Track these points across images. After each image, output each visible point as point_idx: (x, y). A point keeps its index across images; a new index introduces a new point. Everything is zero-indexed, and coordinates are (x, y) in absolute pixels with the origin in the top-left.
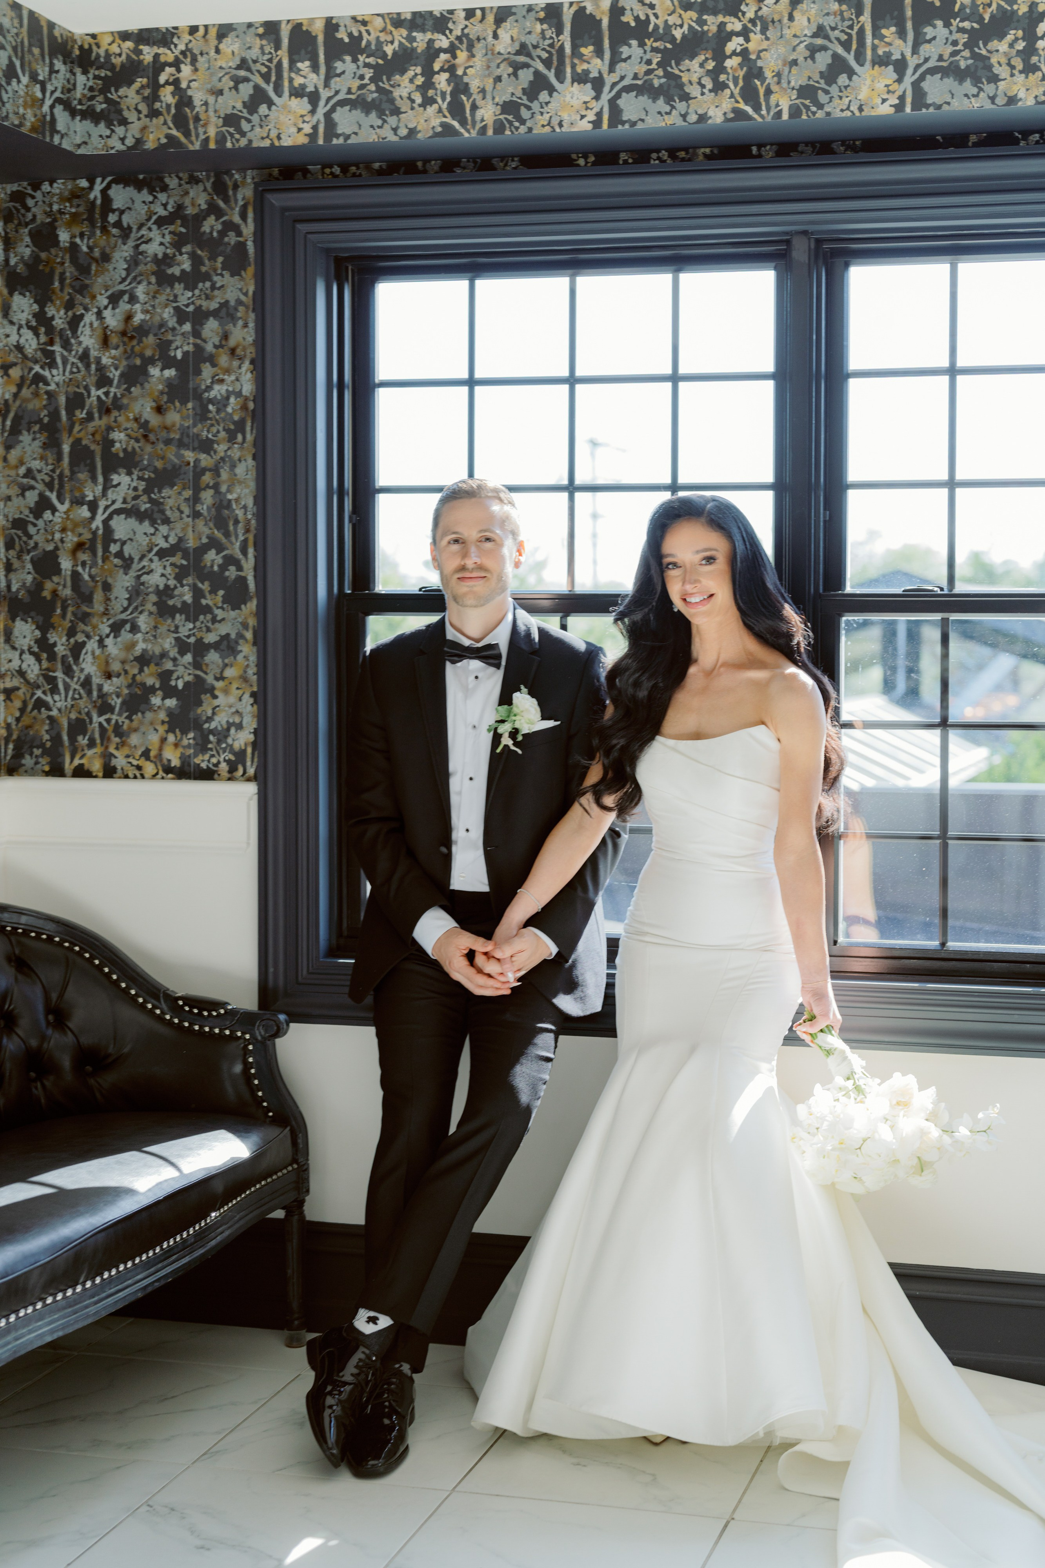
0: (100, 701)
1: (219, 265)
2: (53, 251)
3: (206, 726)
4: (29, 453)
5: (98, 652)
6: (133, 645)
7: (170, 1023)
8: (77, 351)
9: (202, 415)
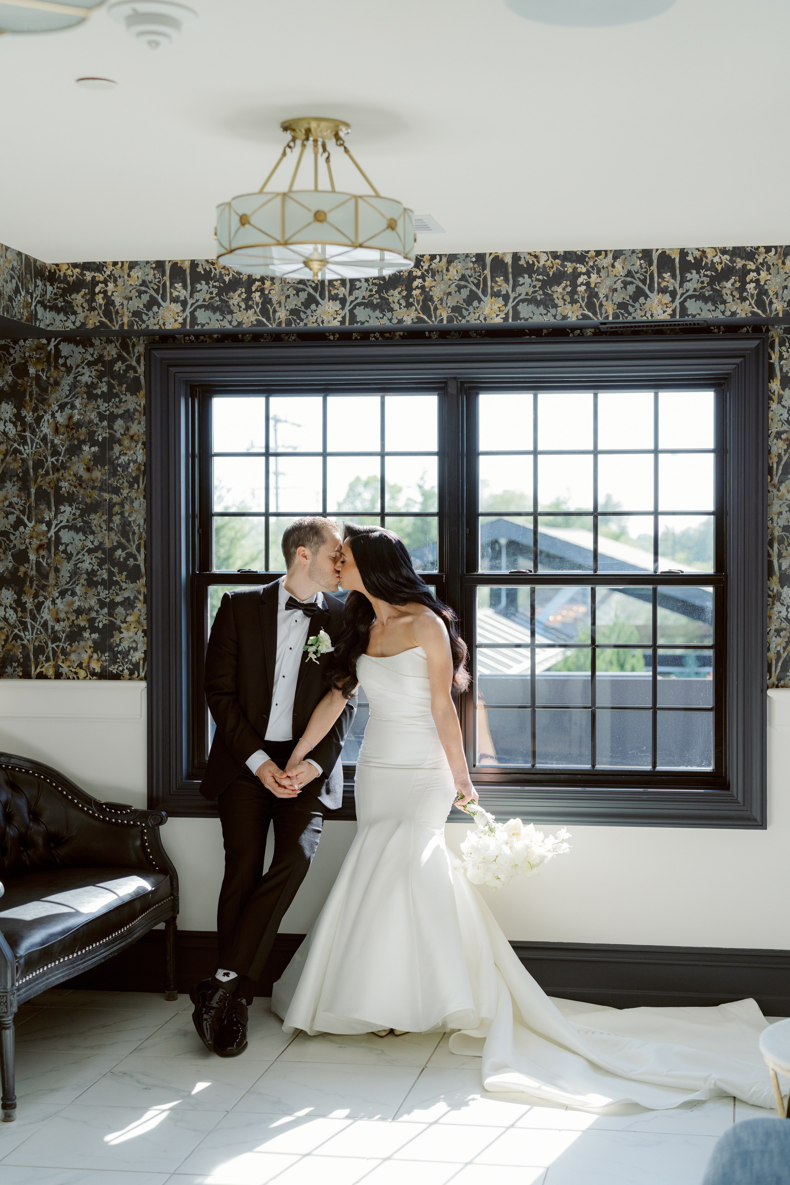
0: (53, 635)
1: (124, 389)
2: (25, 379)
3: (116, 649)
4: (11, 493)
5: (51, 607)
6: (73, 603)
7: (98, 818)
8: (40, 436)
9: (114, 473)
